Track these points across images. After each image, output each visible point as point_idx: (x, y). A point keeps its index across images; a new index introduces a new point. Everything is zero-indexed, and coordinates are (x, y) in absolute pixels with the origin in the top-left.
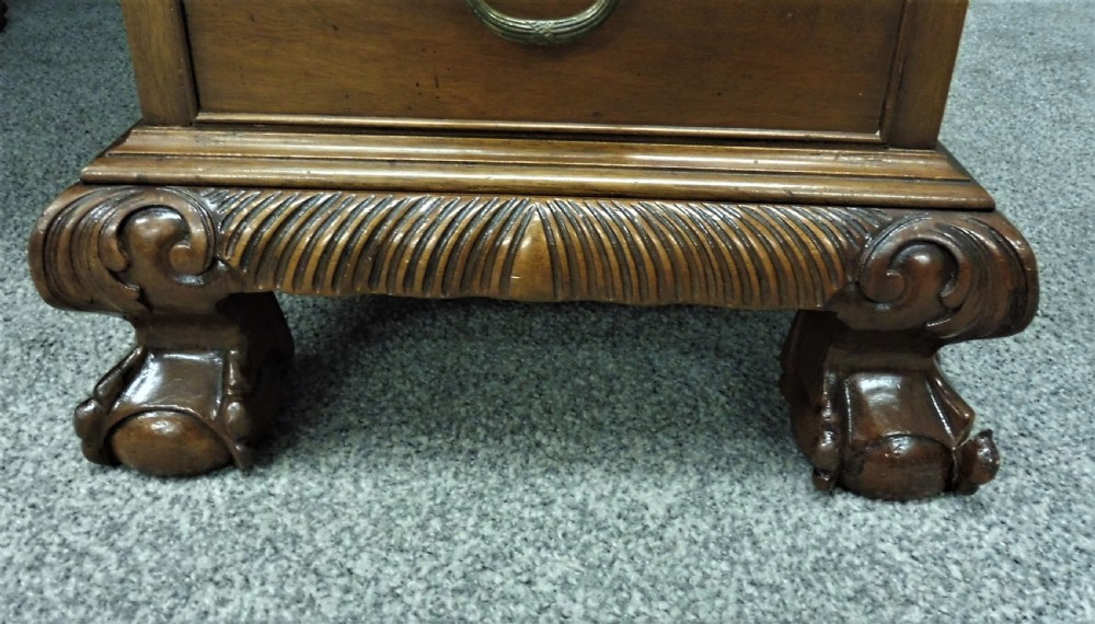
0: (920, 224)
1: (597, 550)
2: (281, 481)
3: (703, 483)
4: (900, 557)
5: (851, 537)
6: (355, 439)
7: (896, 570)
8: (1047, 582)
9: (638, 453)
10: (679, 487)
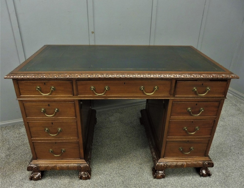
0: (207, 162)
1: (188, 182)
2: (166, 179)
3: (193, 177)
4: (206, 181)
5: (203, 180)
6: (169, 175)
7: (206, 182)
8: (215, 182)
9: (188, 175)
10: (191, 177)
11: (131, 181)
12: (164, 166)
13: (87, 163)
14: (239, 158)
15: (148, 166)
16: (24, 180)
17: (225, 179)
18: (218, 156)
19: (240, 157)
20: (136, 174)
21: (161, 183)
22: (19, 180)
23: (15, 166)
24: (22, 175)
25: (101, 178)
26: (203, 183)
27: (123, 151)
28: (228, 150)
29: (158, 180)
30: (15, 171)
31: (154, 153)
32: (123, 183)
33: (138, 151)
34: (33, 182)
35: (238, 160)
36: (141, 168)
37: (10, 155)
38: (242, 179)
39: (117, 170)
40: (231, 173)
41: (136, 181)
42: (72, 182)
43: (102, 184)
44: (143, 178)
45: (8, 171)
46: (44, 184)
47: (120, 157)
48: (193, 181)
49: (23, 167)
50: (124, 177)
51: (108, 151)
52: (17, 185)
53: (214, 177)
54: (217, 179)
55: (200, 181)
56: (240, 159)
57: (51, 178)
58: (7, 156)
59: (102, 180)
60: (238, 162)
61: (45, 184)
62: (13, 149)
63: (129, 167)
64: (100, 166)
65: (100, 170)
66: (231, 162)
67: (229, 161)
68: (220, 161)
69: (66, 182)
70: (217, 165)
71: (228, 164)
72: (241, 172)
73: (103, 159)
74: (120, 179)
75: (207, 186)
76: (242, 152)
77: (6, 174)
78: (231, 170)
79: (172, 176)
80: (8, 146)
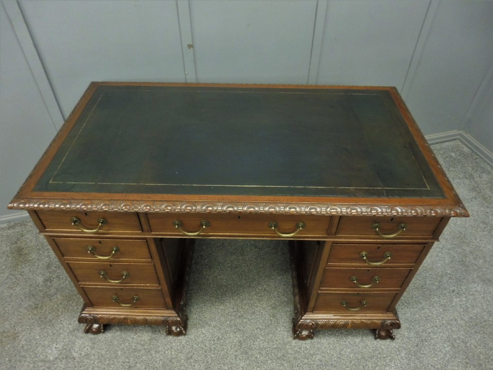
0: (390, 321)
1: (352, 348)
2: (315, 340)
3: (362, 338)
4: (384, 347)
5: (379, 345)
6: (321, 332)
7: (383, 349)
8: (399, 351)
9: (354, 333)
10: (360, 339)
11: (254, 341)
12: (311, 326)
13: (179, 316)
14: (451, 301)
15: (286, 313)
16: (76, 332)
17: (417, 346)
18: (414, 296)
19: (455, 300)
20: (264, 327)
21: (306, 348)
22: (68, 331)
23: (61, 304)
24: (72, 323)
25: (203, 334)
26: (378, 352)
27: (245, 279)
28: (437, 283)
29: (301, 341)
30: (60, 314)
31: (297, 298)
32: (240, 346)
33: (272, 279)
34: (90, 336)
35: (450, 306)
36: (274, 316)
37: (52, 279)
38: (448, 347)
39: (233, 317)
40: (431, 334)
41: (263, 343)
42: (156, 340)
43: (205, 346)
44: (275, 337)
45: (49, 313)
46: (109, 341)
47: (239, 290)
48: (361, 347)
49: (73, 305)
50: (243, 334)
51: (219, 277)
52: (65, 340)
53: (400, 340)
54: (404, 345)
55: (373, 347)
56: (454, 304)
57: (120, 330)
58: (46, 281)
59: (205, 338)
60: (449, 310)
61: (111, 342)
62: (56, 267)
63: (254, 313)
64: (204, 309)
65: (203, 317)
66: (436, 310)
67: (434, 307)
68: (416, 307)
69: (144, 340)
70: (409, 315)
71: (430, 314)
72: (449, 332)
73: (209, 294)
74: (236, 337)
75: (384, 358)
76: (460, 288)
77: (46, 318)
78: (432, 327)
79: (327, 334)
80: (47, 259)
